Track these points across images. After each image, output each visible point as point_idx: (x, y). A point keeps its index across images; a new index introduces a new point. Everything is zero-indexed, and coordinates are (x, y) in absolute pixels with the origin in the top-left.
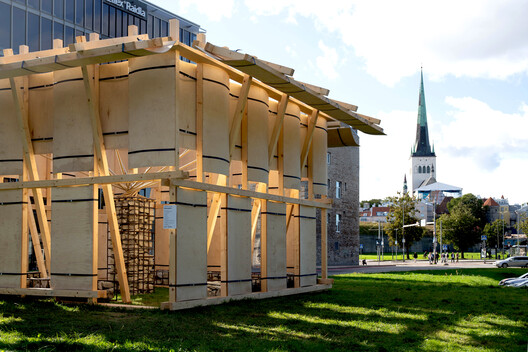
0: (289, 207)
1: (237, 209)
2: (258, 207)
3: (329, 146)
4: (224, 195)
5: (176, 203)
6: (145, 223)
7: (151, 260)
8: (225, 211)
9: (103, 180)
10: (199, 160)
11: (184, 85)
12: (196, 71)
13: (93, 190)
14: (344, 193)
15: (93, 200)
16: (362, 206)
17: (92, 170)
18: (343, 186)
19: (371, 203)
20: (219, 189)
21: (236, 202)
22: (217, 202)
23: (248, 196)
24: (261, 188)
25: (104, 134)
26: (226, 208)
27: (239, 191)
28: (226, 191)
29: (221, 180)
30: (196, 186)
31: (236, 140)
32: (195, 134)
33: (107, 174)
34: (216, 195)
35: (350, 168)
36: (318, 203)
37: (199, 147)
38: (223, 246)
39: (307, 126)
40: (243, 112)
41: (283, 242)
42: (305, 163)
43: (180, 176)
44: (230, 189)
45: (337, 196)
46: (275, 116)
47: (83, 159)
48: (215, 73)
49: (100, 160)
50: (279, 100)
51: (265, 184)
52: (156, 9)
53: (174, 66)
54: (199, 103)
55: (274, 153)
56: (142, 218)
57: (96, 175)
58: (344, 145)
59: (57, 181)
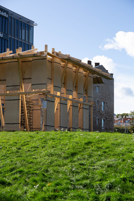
0: (79, 105)
1: (63, 104)
2: (69, 103)
3: (94, 83)
4: (59, 99)
5: (46, 100)
6: (30, 110)
7: (32, 123)
8: (59, 104)
9: (22, 94)
10: (52, 87)
11: (49, 64)
12: (52, 59)
13: (19, 96)
14: (106, 108)
15: (19, 99)
16: (117, 117)
17: (19, 90)
18: (106, 104)
19: (122, 115)
20: (58, 97)
21: (63, 102)
22: (57, 101)
23: (66, 99)
24: (70, 97)
25: (23, 79)
26: (60, 103)
27: (64, 98)
28: (60, 97)
29: (58, 94)
30: (51, 95)
31: (63, 82)
32: (51, 79)
33: (24, 91)
34: (57, 99)
35: (109, 95)
36: (89, 104)
37: (53, 83)
38: (59, 115)
39: (86, 76)
40: (65, 72)
41: (78, 116)
42: (85, 89)
43: (48, 92)
44: (61, 97)
45: (103, 110)
46: (75, 73)
47: (17, 87)
48: (57, 60)
49: (22, 87)
50: (77, 68)
51: (72, 96)
52: (13, 13)
53: (46, 59)
54: (52, 69)
55: (75, 86)
56: (29, 108)
57: (20, 92)
58: (99, 83)
59: (7, 94)
